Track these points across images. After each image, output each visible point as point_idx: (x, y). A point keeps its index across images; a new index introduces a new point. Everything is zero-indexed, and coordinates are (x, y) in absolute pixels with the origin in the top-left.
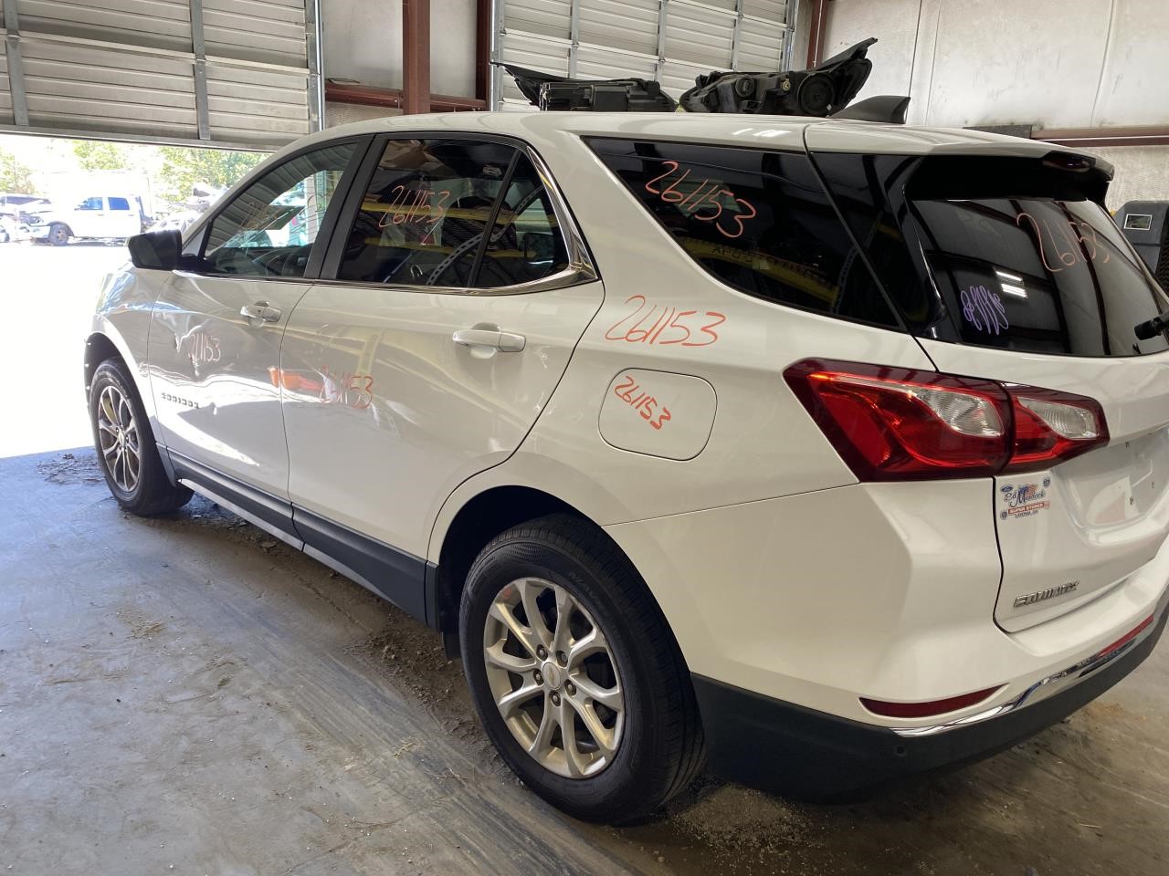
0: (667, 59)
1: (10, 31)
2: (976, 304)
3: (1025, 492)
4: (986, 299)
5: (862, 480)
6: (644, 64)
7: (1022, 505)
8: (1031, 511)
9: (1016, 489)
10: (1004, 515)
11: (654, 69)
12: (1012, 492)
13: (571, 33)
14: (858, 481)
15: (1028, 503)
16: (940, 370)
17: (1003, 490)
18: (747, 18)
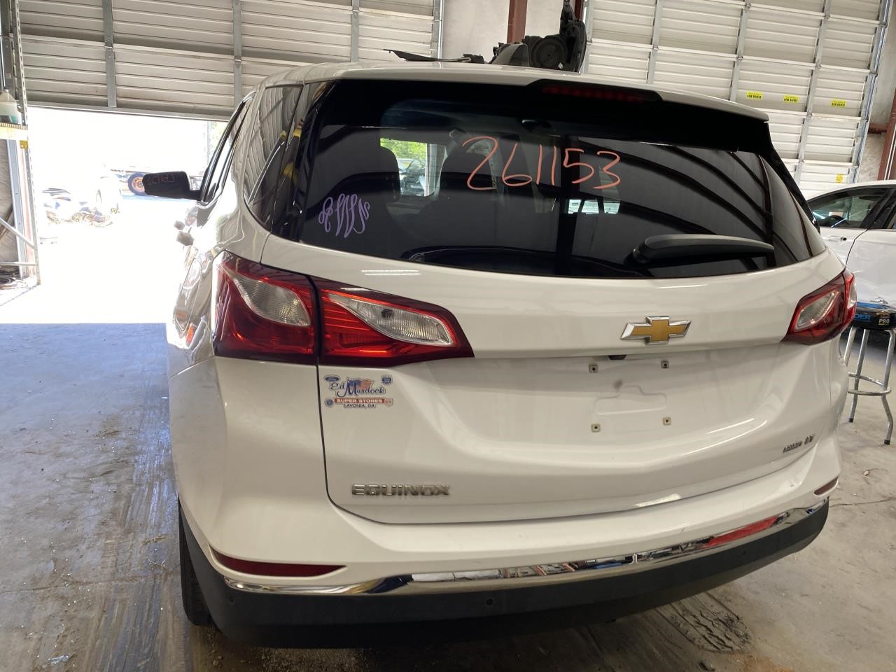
0: (744, 57)
1: (236, 57)
6: (722, 62)
7: (353, 397)
9: (344, 380)
11: (732, 65)
12: (339, 383)
13: (652, 40)
18: (834, 18)
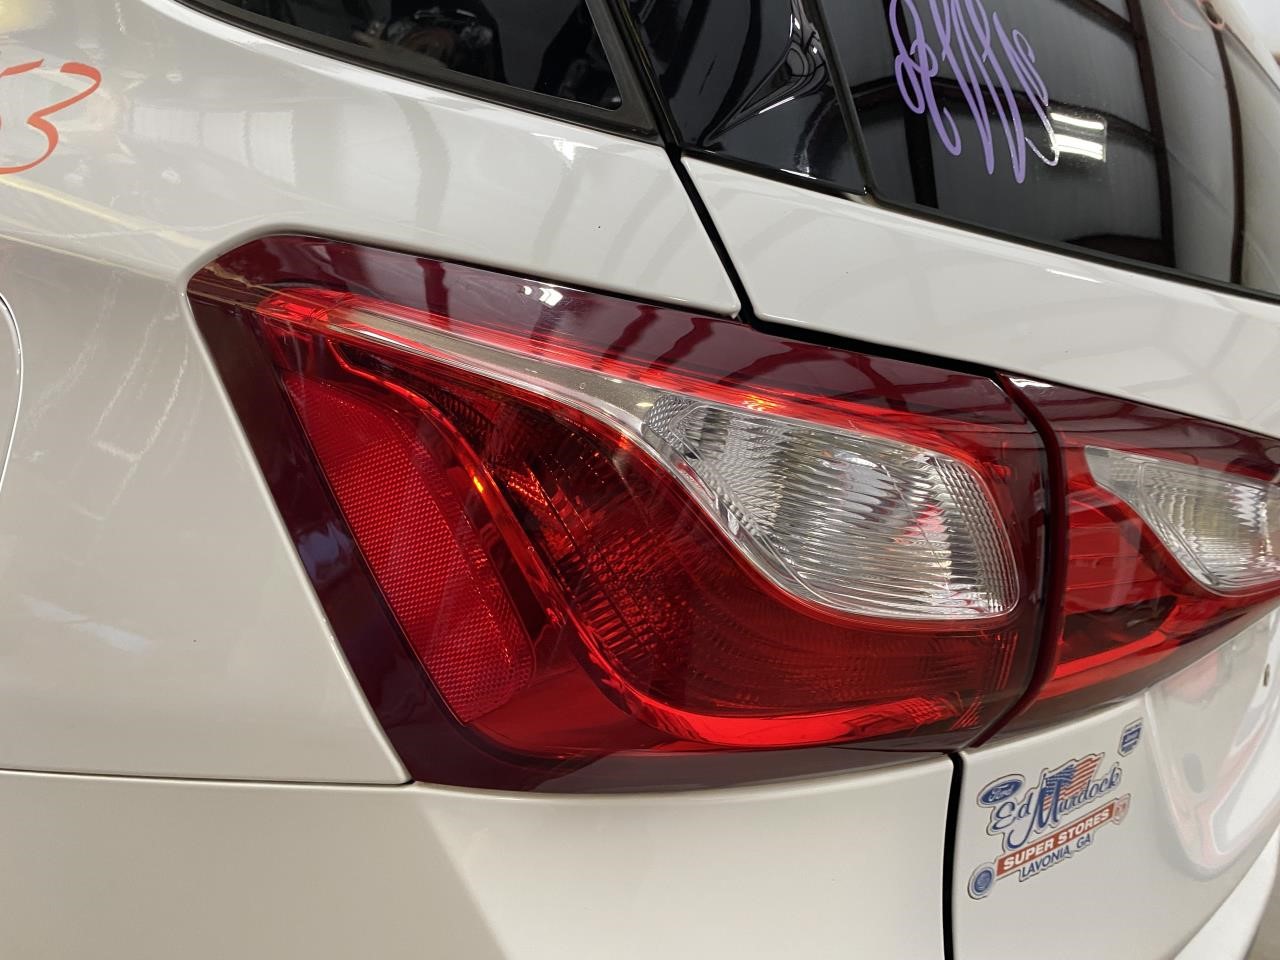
2: (947, 52)
3: (1059, 786)
4: (986, 41)
5: (418, 772)
7: (1048, 830)
8: (1072, 845)
9: (1032, 783)
10: (982, 883)
12: (1019, 797)
14: (401, 774)
15: (1065, 819)
16: (765, 310)
17: (986, 798)
